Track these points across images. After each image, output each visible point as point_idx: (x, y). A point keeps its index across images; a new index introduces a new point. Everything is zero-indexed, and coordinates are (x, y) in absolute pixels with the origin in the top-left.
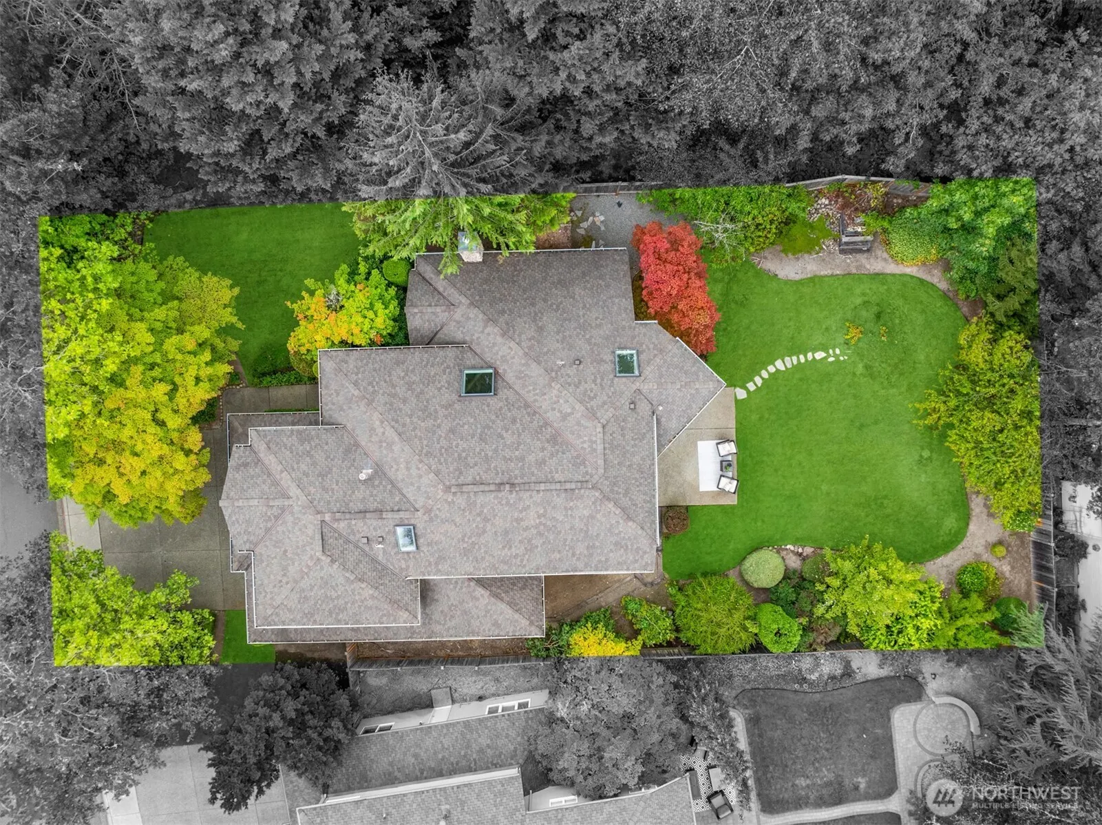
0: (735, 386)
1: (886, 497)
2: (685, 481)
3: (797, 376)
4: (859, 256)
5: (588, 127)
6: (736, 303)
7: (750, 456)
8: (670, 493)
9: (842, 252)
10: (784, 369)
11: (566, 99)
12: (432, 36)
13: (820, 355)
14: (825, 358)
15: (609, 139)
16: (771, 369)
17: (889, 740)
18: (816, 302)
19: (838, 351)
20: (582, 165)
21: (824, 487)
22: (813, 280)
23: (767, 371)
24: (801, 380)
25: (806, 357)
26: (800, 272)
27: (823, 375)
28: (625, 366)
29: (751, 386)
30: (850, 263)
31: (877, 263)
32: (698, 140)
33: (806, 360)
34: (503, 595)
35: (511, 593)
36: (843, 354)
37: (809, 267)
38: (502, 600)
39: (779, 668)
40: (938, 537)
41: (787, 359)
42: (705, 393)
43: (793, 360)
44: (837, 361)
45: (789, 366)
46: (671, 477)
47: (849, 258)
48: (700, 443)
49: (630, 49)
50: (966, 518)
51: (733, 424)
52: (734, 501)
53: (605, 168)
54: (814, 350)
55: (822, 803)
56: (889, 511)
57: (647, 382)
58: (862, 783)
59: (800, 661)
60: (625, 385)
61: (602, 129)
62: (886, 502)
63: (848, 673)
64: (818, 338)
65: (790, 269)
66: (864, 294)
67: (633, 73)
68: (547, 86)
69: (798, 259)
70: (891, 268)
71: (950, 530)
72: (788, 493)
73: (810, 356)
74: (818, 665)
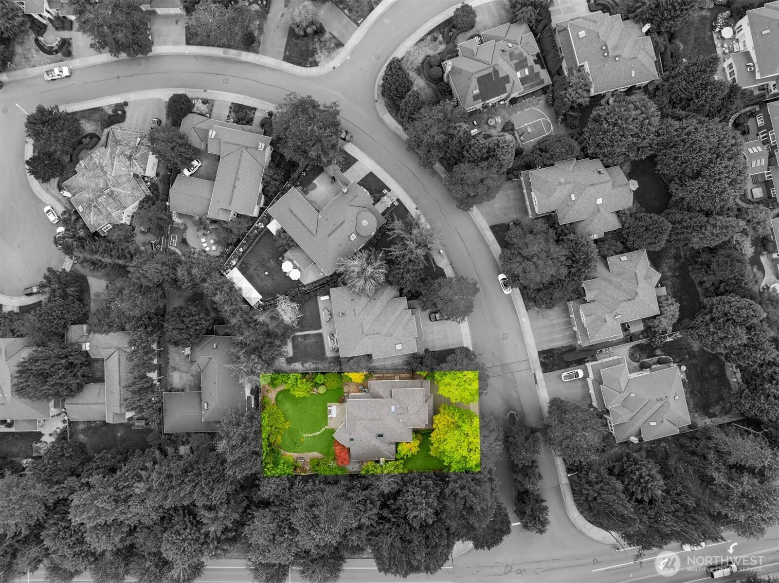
0: (328, 429)
2: (339, 409)
3: (314, 431)
4: (300, 457)
5: (359, 485)
6: (327, 448)
7: (325, 413)
8: (343, 406)
9: (304, 458)
10: (317, 432)
11: (363, 490)
12: (388, 503)
14: (308, 434)
15: (355, 483)
16: (320, 432)
17: (293, 349)
18: (310, 447)
19: (305, 436)
20: (360, 477)
21: (308, 406)
22: (310, 451)
26: (313, 453)
27: (308, 432)
28: (352, 440)
29: (324, 429)
30: (302, 455)
31: (296, 455)
32: (336, 483)
33: (312, 434)
35: (375, 393)
37: (311, 454)
38: (377, 392)
43: (315, 434)
44: (305, 434)
46: (342, 409)
48: (336, 417)
49: (351, 498)
50: (276, 398)
51: (328, 420)
52: (329, 404)
53: (356, 477)
54: (310, 436)
55: (309, 335)
57: (348, 437)
58: (299, 339)
60: (352, 437)
61: (356, 485)
63: (303, 364)
64: (309, 439)
65: (315, 454)
66: (299, 448)
67: (350, 494)
68: (366, 492)
69: (314, 456)
70: (292, 454)
72: (317, 405)
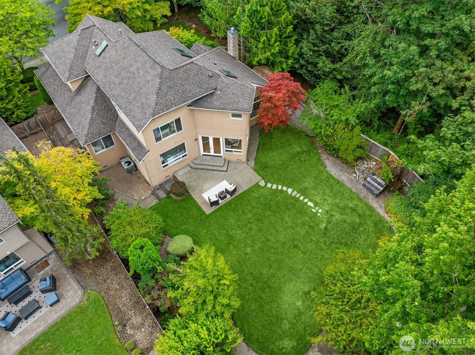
0: (263, 179)
1: (270, 287)
2: (202, 186)
3: (292, 201)
4: (369, 194)
6: (299, 159)
7: (236, 204)
8: (191, 184)
9: (364, 185)
10: (290, 193)
13: (310, 204)
14: (312, 208)
16: (285, 189)
18: (332, 188)
19: (320, 211)
21: (249, 250)
22: (340, 182)
23: (282, 187)
24: (292, 203)
25: (304, 199)
26: (337, 175)
27: (303, 211)
29: (269, 185)
33: (303, 200)
34: (95, 113)
35: (98, 118)
36: (321, 213)
37: (343, 177)
38: (92, 114)
39: (124, 305)
40: (273, 343)
41: (295, 192)
42: (240, 106)
43: (297, 195)
44: (316, 214)
45: (293, 194)
46: (200, 180)
47: (364, 191)
48: (225, 181)
51: (245, 188)
52: (208, 212)
54: (311, 200)
56: (264, 296)
59: (136, 315)
62: (267, 290)
64: (317, 199)
65: (334, 171)
66: (356, 206)
69: (341, 171)
70: (381, 211)
71: (283, 348)
72: (231, 233)
73: (306, 200)
74: (139, 328)
